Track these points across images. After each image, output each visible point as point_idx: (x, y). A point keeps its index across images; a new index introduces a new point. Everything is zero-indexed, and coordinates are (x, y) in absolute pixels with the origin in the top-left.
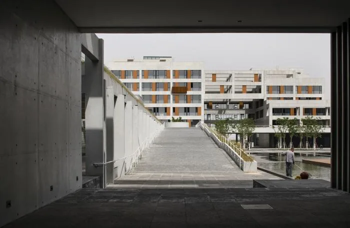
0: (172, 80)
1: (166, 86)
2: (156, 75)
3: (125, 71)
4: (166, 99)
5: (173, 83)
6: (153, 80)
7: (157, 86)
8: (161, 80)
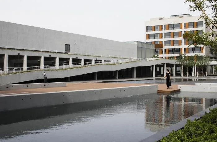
0: (183, 30)
1: (179, 34)
2: (173, 28)
3: (155, 26)
4: (180, 42)
5: (184, 31)
6: (171, 31)
7: (174, 35)
8: (177, 30)
